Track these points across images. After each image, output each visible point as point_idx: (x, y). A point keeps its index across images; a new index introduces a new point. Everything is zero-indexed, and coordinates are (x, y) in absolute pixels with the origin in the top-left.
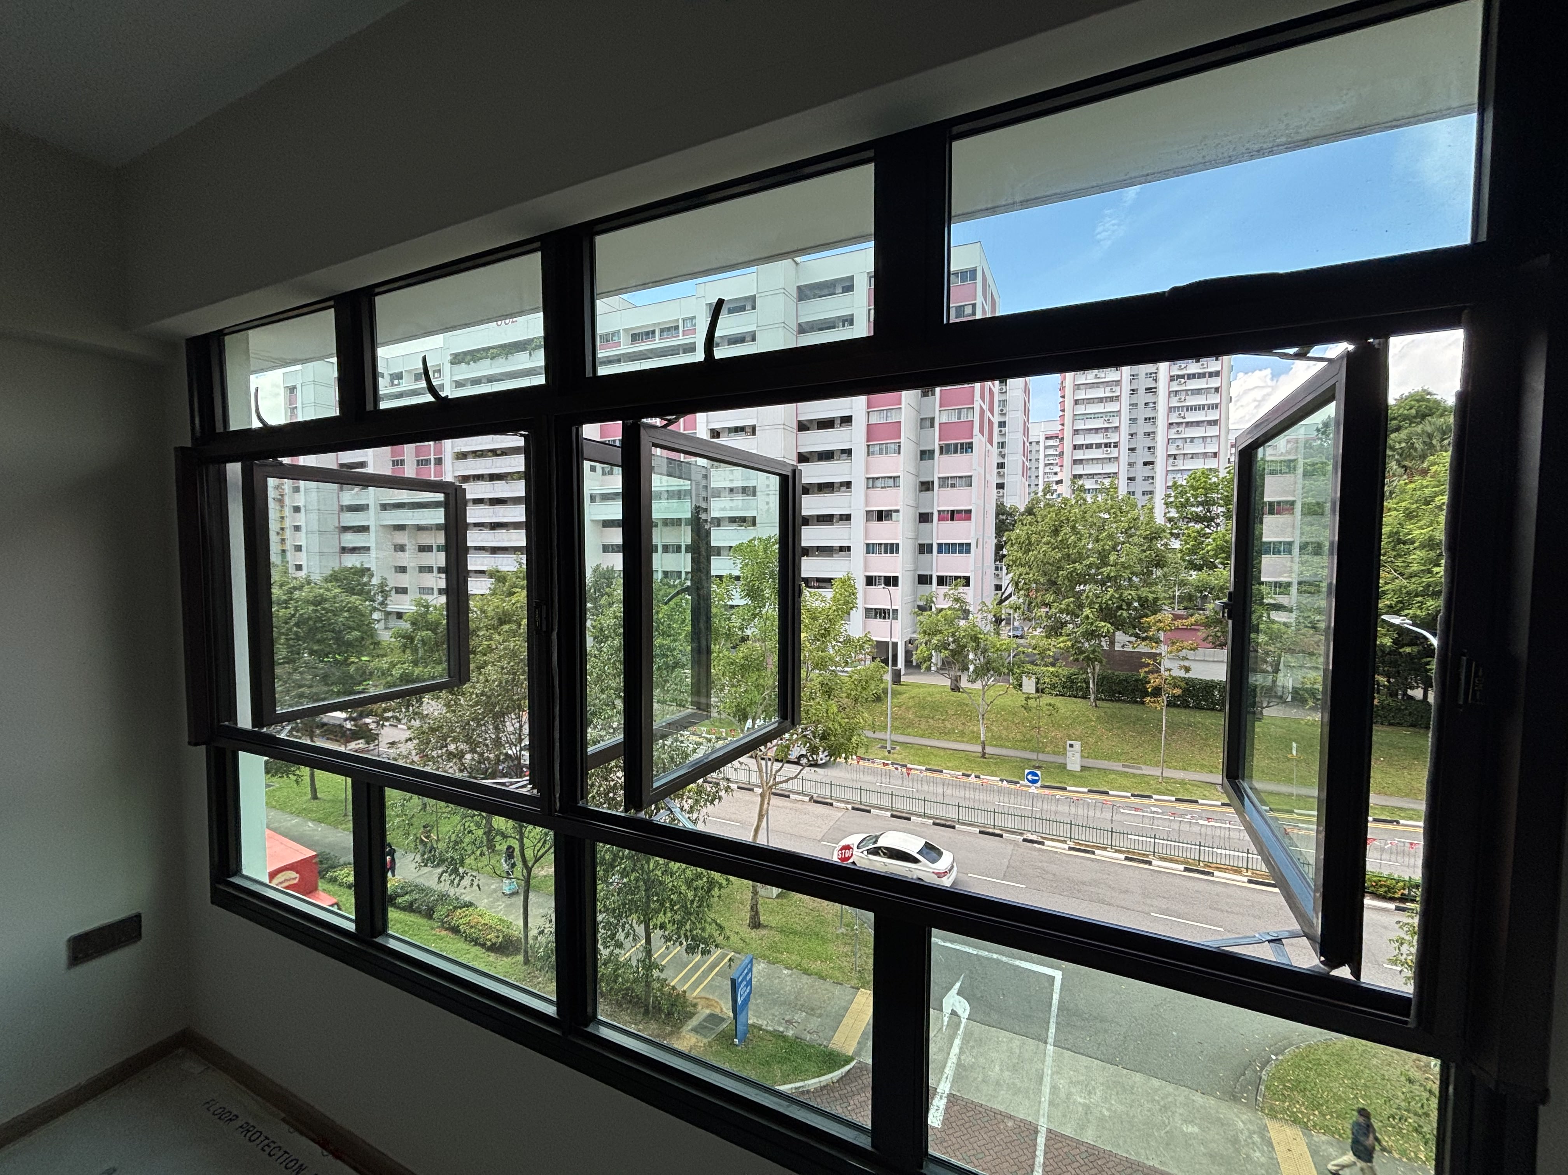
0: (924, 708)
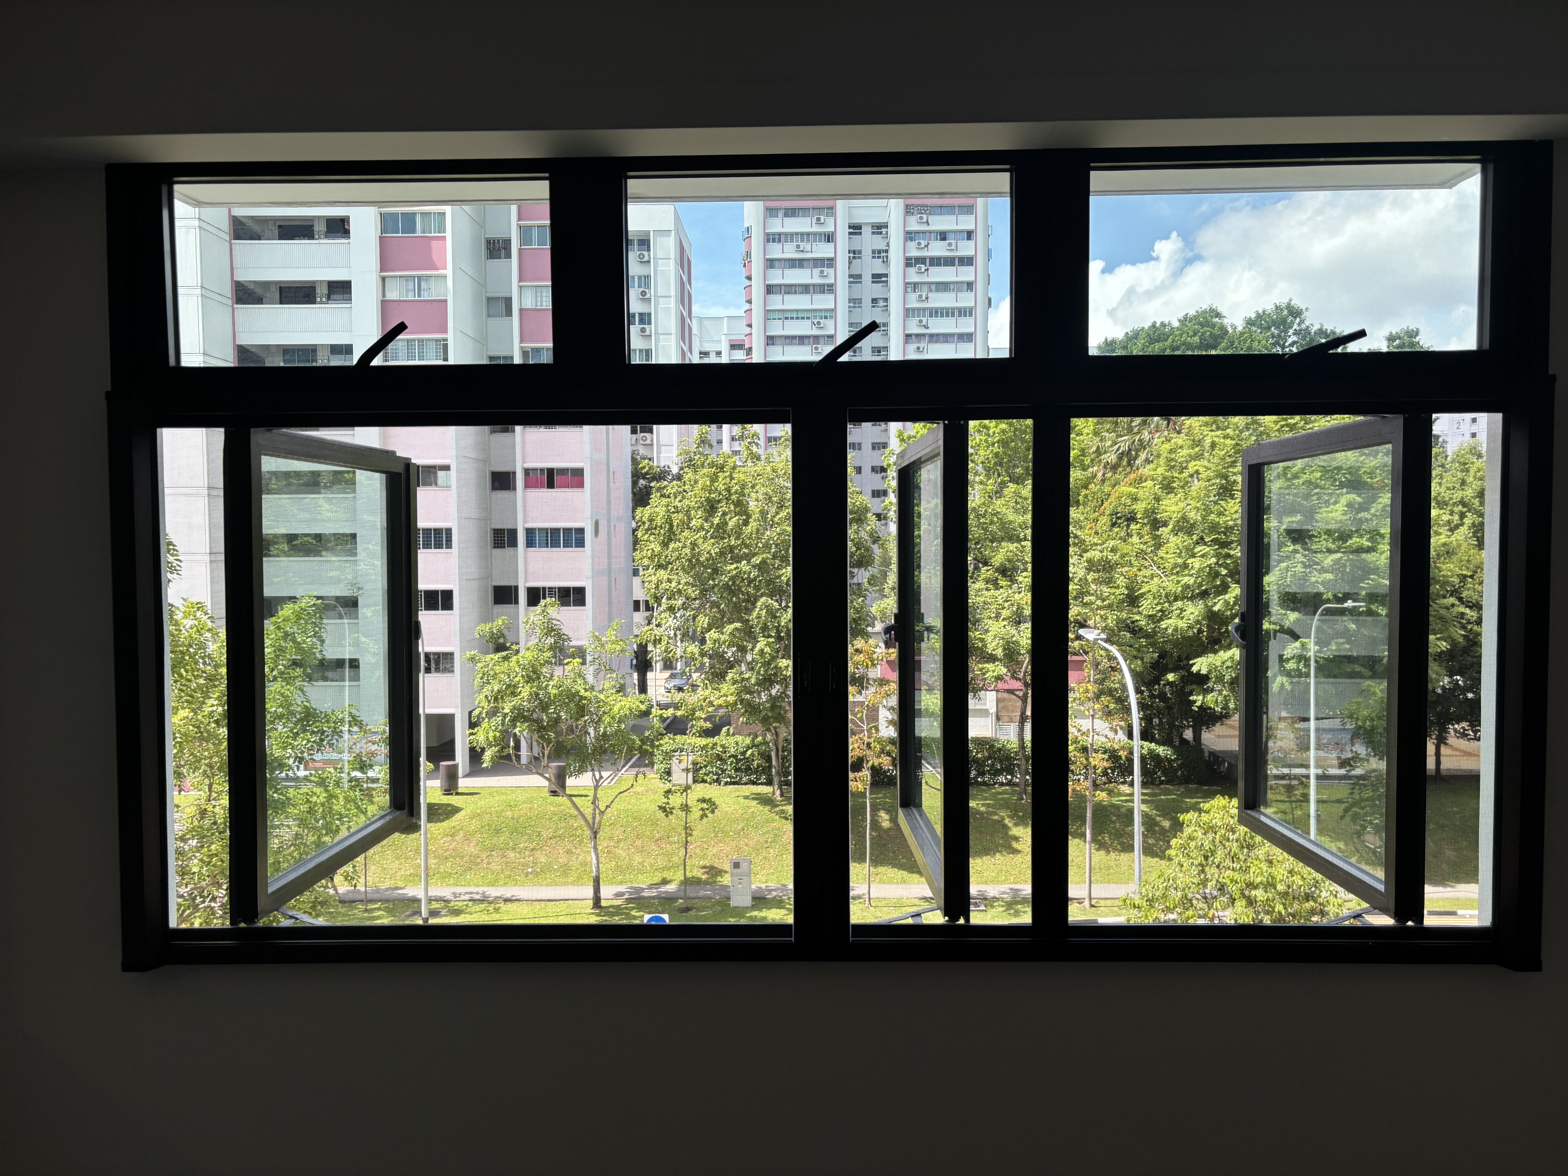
0: (498, 831)
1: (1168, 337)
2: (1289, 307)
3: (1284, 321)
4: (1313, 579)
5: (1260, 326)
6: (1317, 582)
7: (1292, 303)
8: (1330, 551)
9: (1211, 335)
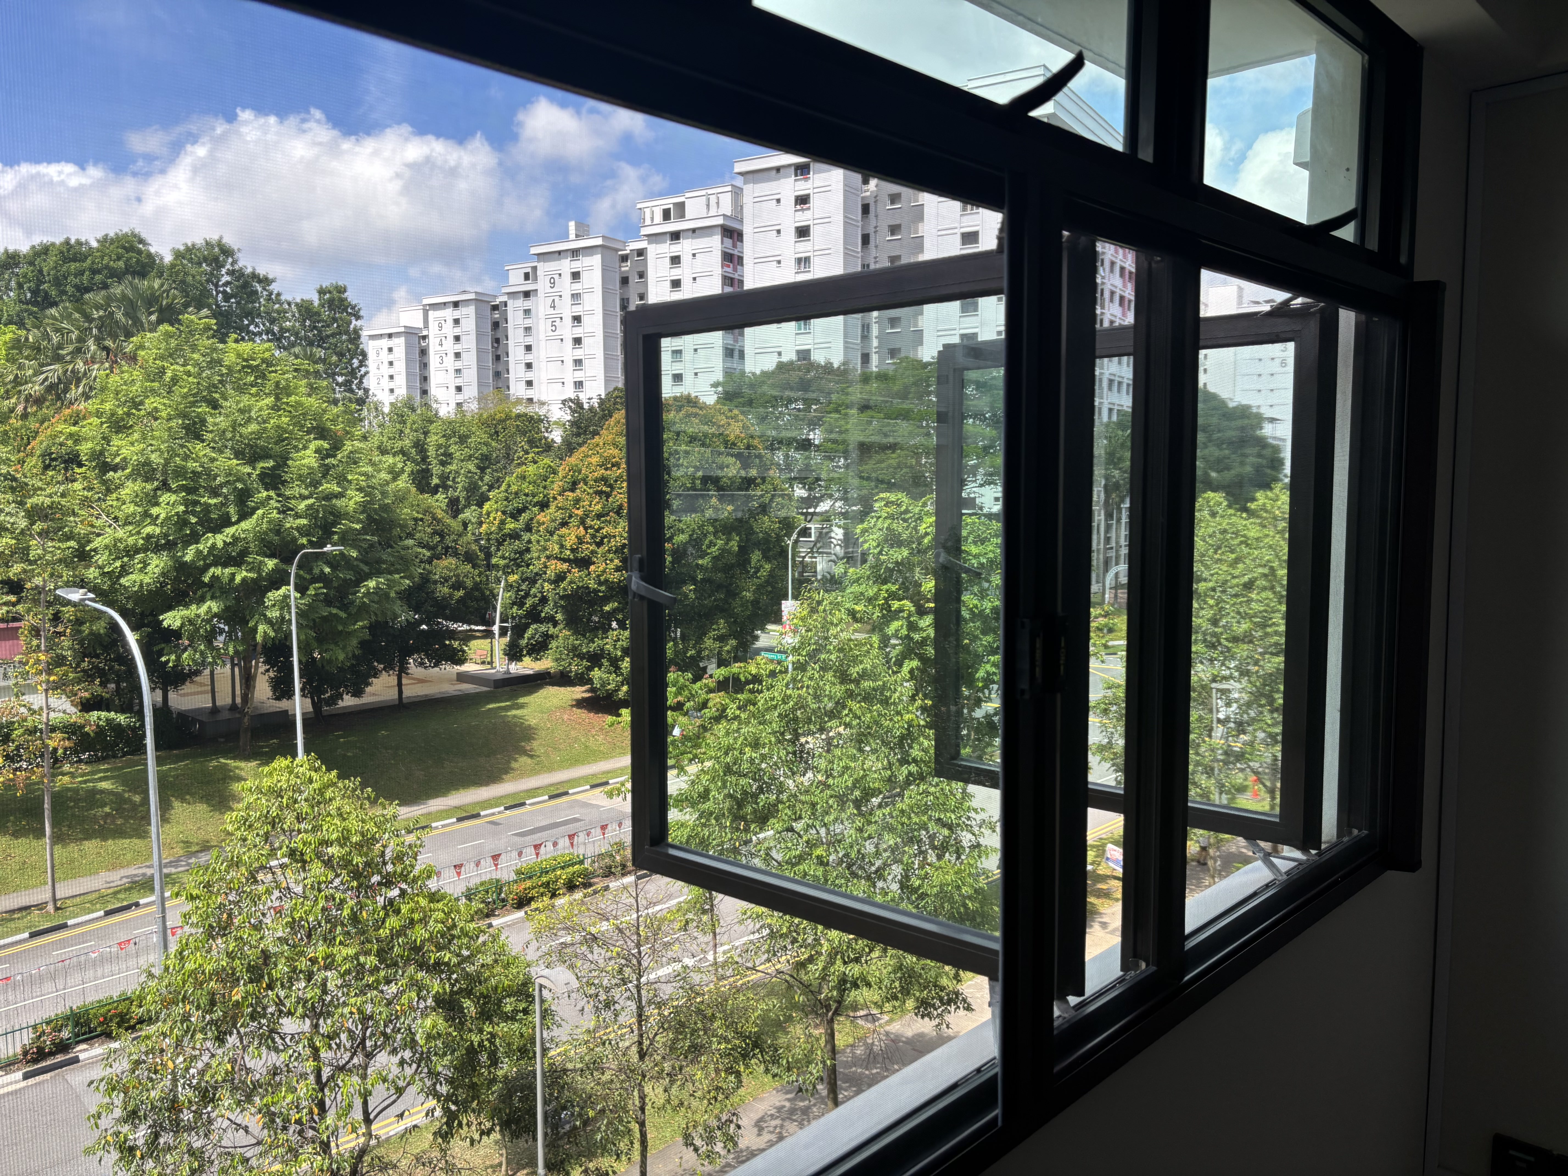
1: (86, 258)
2: (220, 244)
3: (216, 259)
4: (288, 525)
5: (190, 260)
6: (292, 528)
7: (224, 241)
8: (303, 498)
9: (138, 261)
